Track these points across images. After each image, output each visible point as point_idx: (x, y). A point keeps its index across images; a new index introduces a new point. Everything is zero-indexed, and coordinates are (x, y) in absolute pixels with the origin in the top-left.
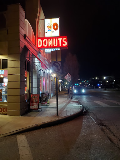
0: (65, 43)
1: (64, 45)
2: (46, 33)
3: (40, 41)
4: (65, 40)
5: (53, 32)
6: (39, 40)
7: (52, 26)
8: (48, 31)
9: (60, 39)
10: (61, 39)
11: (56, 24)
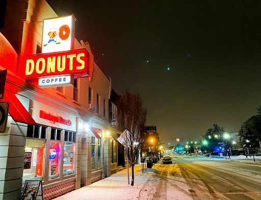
0: (80, 65)
1: (78, 68)
2: (45, 46)
3: (30, 64)
4: (81, 58)
5: (59, 43)
6: (28, 61)
7: (58, 32)
8: (49, 42)
9: (71, 57)
10: (74, 56)
11: (65, 28)
